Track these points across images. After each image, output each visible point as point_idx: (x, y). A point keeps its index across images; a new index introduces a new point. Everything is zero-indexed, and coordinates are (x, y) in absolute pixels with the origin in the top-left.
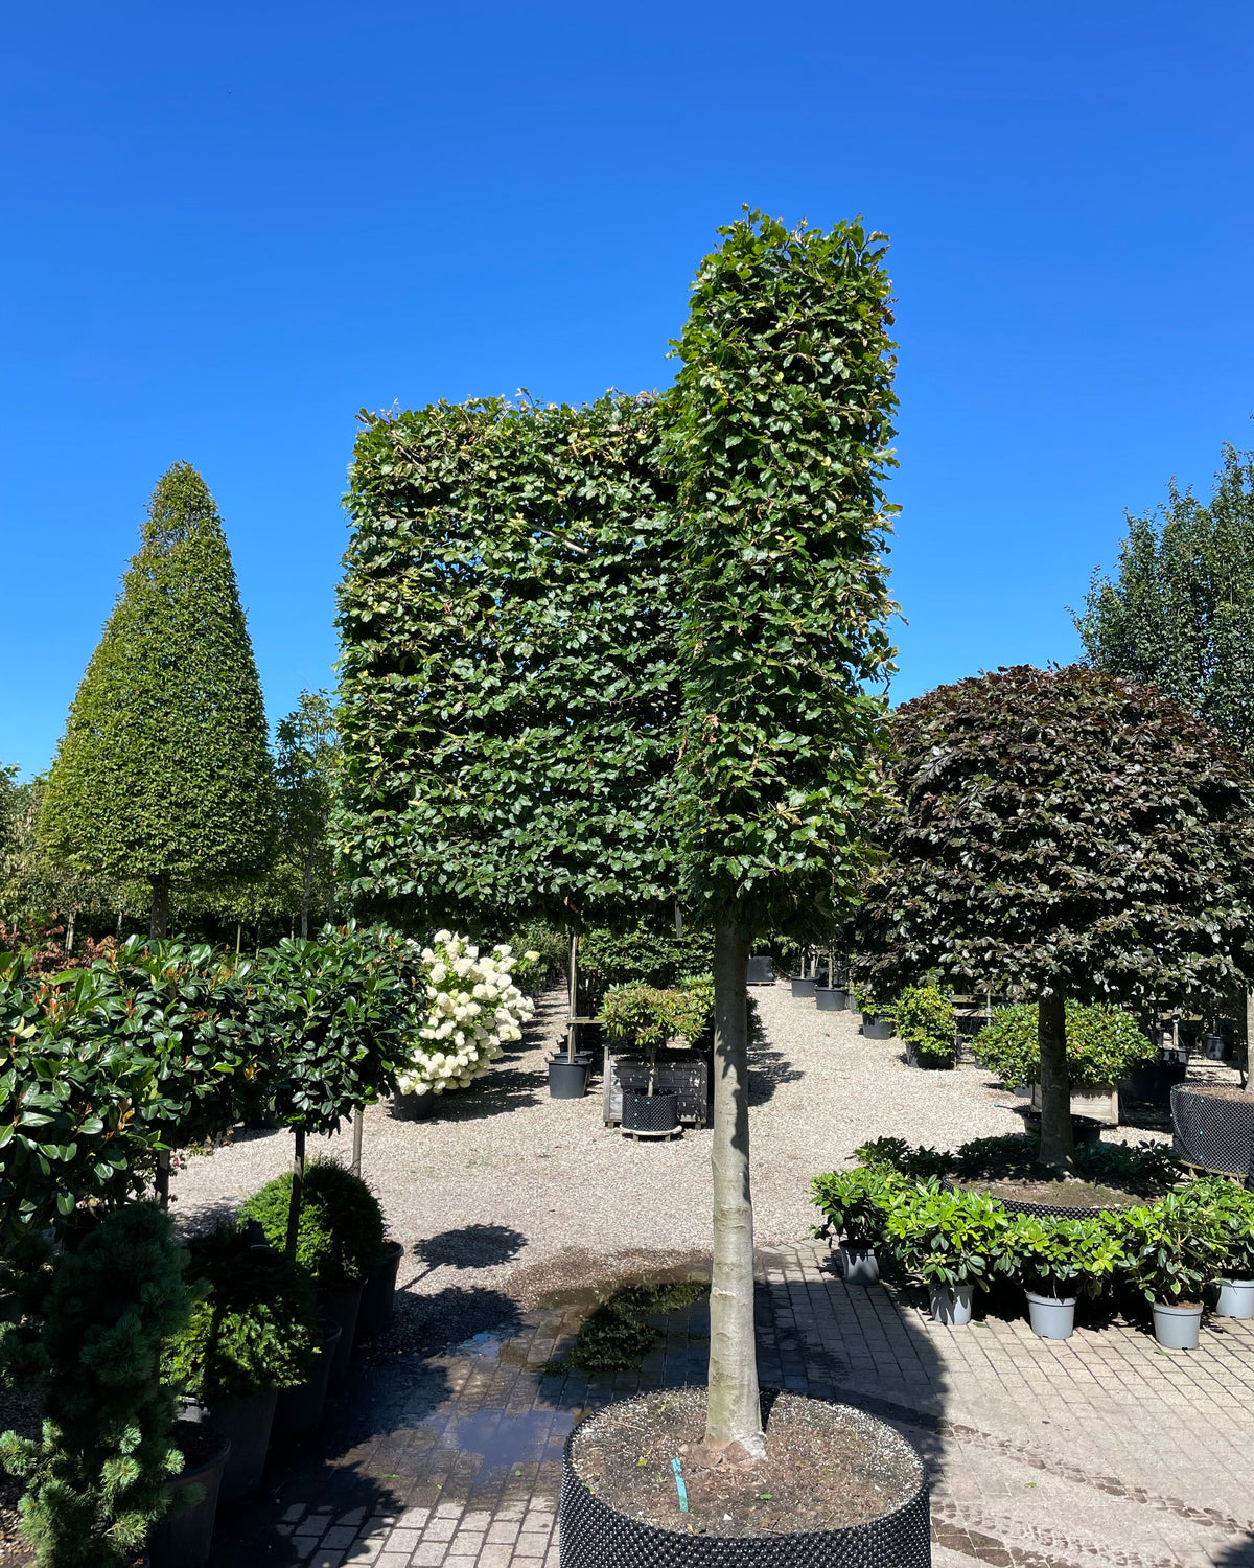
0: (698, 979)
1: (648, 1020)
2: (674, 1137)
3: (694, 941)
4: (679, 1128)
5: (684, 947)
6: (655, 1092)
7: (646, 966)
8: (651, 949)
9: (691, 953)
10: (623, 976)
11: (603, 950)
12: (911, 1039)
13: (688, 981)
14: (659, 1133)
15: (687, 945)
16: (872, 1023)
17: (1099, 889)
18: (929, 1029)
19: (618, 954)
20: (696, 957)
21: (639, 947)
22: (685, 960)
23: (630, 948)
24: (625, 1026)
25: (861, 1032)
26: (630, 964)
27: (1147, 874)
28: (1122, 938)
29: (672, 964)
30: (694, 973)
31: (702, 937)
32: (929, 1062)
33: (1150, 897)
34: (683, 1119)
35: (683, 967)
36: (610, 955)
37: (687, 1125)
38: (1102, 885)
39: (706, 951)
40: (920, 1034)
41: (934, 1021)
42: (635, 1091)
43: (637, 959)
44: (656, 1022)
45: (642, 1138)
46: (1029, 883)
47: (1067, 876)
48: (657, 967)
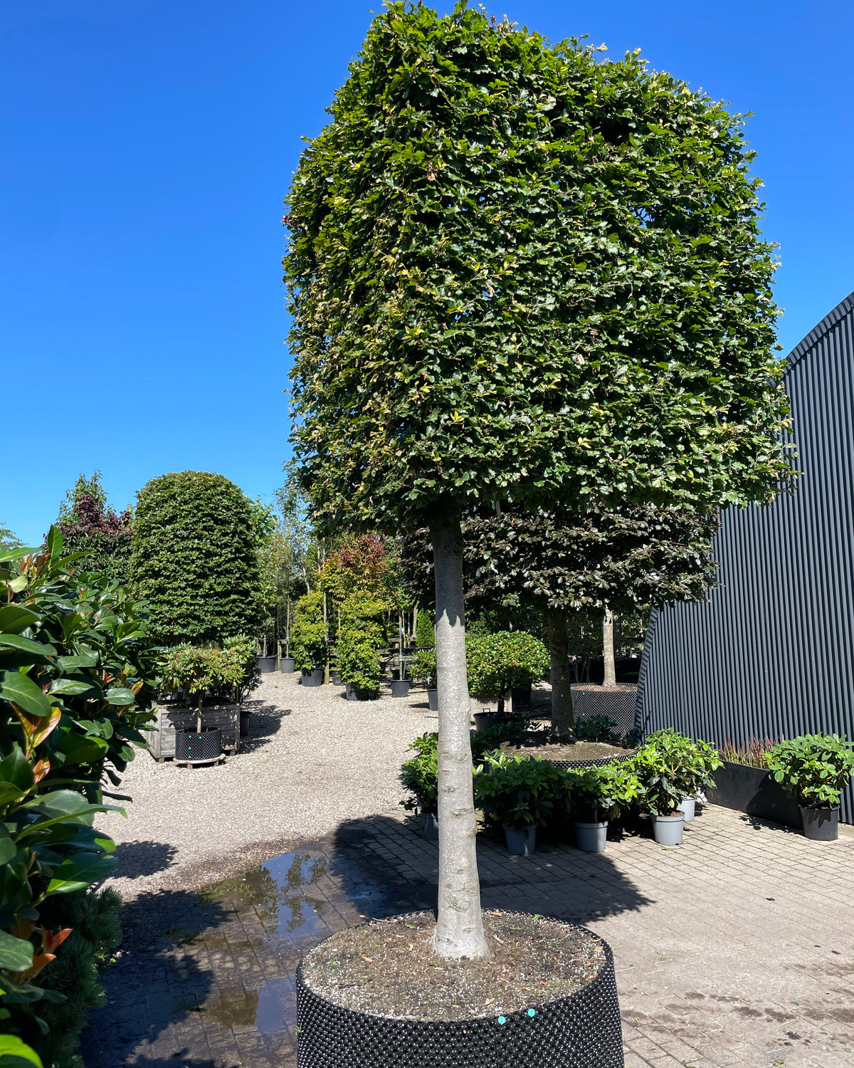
0: (234, 639)
1: (200, 672)
2: (221, 762)
3: (231, 610)
4: (223, 756)
5: (224, 615)
6: (203, 729)
7: (193, 631)
8: (196, 618)
9: (229, 619)
10: (172, 640)
11: (155, 621)
12: (350, 681)
13: (228, 641)
14: (210, 760)
15: (226, 613)
16: (310, 675)
17: (634, 530)
18: (365, 672)
19: (169, 624)
20: (234, 622)
21: (188, 616)
22: (225, 625)
23: (179, 618)
24: (182, 679)
25: (300, 683)
26: (178, 630)
27: (661, 519)
28: (645, 564)
29: (214, 628)
30: (232, 635)
31: (237, 607)
32: (365, 695)
33: (661, 535)
34: (227, 748)
35: (222, 630)
36: (162, 624)
37: (228, 753)
38: (636, 527)
39: (240, 617)
40: (358, 676)
41: (368, 666)
42: (185, 730)
43: (184, 626)
44: (207, 674)
45: (196, 766)
46: (586, 528)
47: (612, 522)
48: (202, 631)
